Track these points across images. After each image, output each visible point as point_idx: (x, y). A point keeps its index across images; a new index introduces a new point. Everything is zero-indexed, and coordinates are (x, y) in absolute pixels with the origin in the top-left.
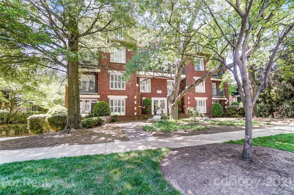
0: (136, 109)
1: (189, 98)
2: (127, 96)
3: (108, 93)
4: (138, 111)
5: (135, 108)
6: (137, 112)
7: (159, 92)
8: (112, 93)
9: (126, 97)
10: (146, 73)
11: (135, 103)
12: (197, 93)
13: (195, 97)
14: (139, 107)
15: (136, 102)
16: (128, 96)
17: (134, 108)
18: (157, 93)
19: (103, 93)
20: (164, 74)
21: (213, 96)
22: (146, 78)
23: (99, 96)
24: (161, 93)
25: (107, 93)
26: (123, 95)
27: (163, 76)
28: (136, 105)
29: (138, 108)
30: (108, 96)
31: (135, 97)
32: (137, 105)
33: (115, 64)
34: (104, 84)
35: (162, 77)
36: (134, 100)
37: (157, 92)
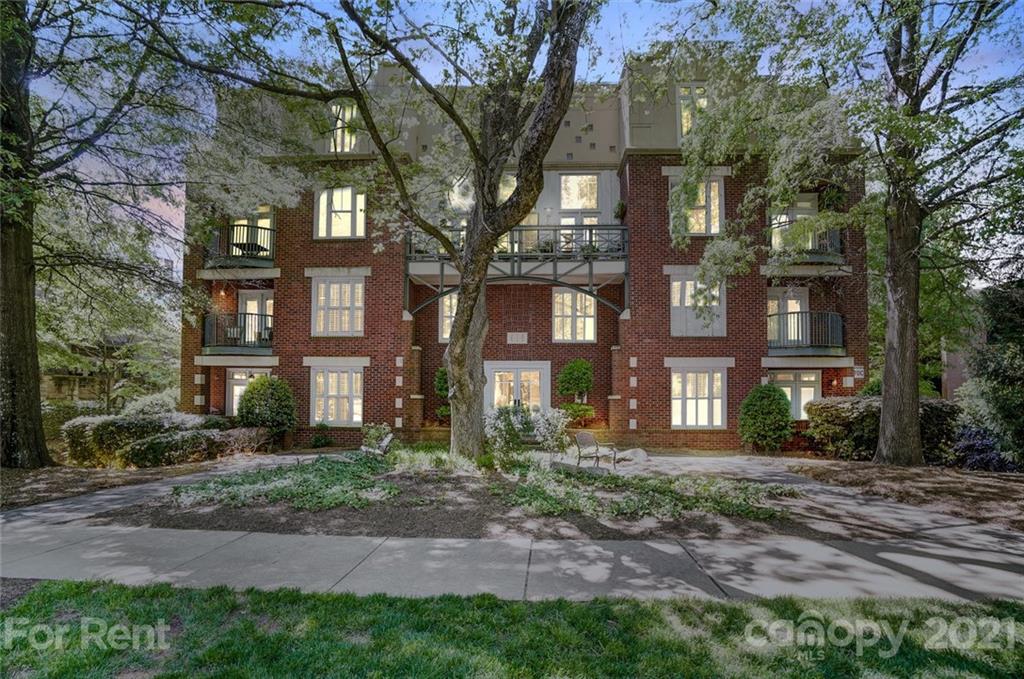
0: (401, 406)
1: (633, 362)
2: (368, 358)
3: (306, 349)
4: (408, 411)
5: (399, 403)
6: (405, 416)
7: (517, 338)
8: (318, 348)
9: (366, 361)
10: (445, 266)
11: (399, 381)
12: (681, 339)
13: (666, 359)
14: (412, 397)
15: (401, 378)
16: (373, 358)
17: (394, 402)
18: (509, 342)
19: (290, 348)
20: (523, 264)
21: (771, 352)
22: (446, 286)
23: (277, 358)
24: (525, 342)
25: (300, 347)
26: (353, 354)
27: (516, 273)
28: (400, 392)
29: (407, 401)
30: (305, 358)
31: (399, 362)
32: (404, 392)
33: (327, 245)
34: (292, 317)
35: (512, 277)
36: (395, 371)
37: (508, 338)
